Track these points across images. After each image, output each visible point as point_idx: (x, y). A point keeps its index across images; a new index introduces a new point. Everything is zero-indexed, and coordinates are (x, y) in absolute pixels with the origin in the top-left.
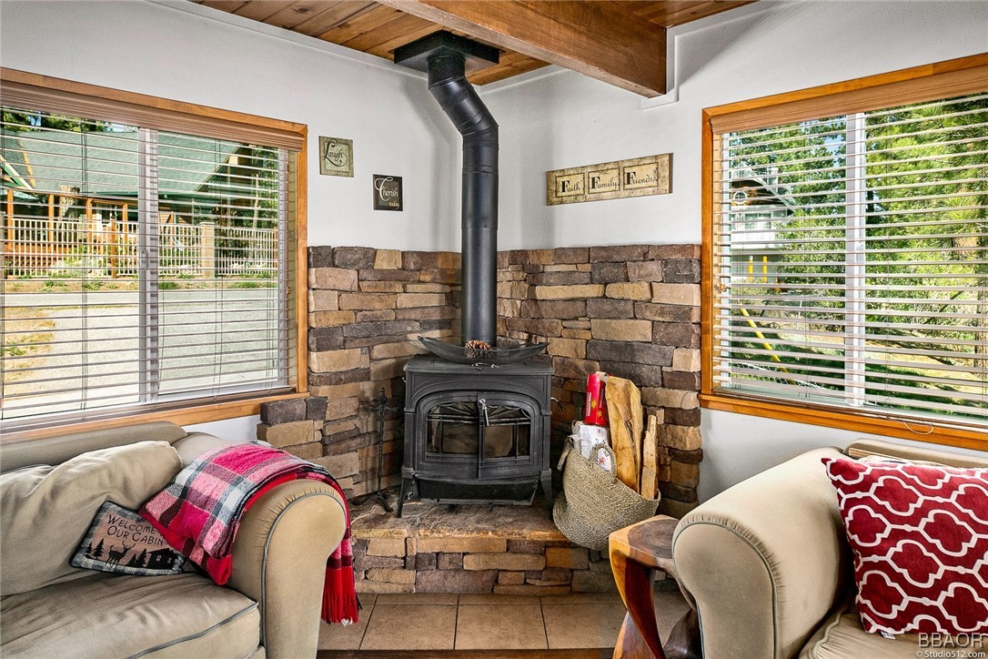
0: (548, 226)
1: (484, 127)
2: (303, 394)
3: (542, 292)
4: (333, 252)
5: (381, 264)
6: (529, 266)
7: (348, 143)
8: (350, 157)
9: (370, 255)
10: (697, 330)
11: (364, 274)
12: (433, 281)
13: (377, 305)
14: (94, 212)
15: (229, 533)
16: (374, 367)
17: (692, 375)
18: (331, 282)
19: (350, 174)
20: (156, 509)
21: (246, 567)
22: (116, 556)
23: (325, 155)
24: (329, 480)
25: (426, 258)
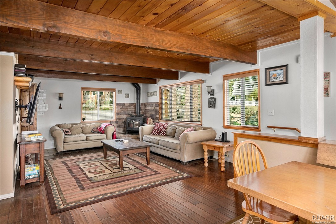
0: (147, 99)
1: (138, 87)
2: (115, 120)
3: (147, 108)
4: (119, 104)
5: (125, 105)
6: (145, 104)
7: (121, 90)
8: (122, 92)
9: (124, 104)
10: (158, 112)
11: (123, 106)
12: (133, 107)
13: (125, 110)
14: (92, 92)
15: (104, 129)
16: (125, 118)
17: (157, 118)
18: (119, 107)
19: (122, 94)
20: (98, 128)
21: (105, 132)
22: (95, 131)
23: (118, 92)
24: (113, 126)
25: (132, 104)
